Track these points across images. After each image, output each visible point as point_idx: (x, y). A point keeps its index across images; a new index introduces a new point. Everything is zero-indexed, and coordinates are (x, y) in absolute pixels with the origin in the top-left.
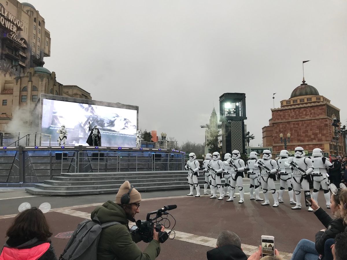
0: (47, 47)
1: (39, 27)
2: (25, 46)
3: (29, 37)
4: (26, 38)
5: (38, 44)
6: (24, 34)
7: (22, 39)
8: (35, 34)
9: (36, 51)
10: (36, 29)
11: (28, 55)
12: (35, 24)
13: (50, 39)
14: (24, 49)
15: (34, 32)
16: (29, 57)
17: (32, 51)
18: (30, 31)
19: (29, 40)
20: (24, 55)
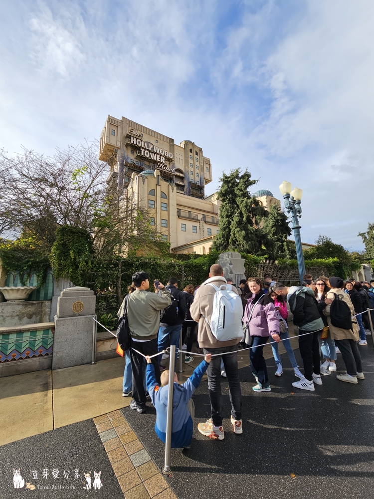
0: (207, 173)
1: (197, 156)
2: (181, 175)
3: (185, 166)
4: (182, 169)
5: (197, 171)
6: (180, 165)
8: (192, 163)
9: (194, 178)
10: (192, 158)
11: (185, 183)
12: (190, 154)
13: (210, 165)
14: (182, 179)
15: (191, 161)
16: (187, 185)
17: (190, 178)
18: (186, 161)
19: (185, 169)
20: (181, 183)
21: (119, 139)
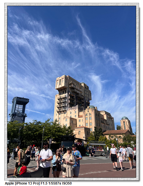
0: (90, 97)
1: (87, 90)
2: (83, 98)
5: (87, 96)
6: (83, 94)
7: (82, 96)
12: (85, 89)
13: (91, 93)
18: (85, 92)
19: (84, 95)
20: (83, 101)
21: (67, 84)
